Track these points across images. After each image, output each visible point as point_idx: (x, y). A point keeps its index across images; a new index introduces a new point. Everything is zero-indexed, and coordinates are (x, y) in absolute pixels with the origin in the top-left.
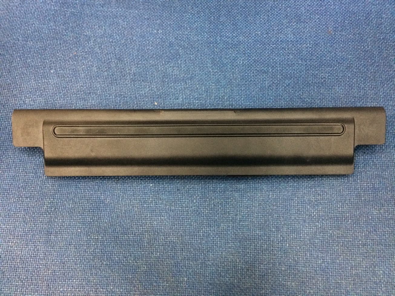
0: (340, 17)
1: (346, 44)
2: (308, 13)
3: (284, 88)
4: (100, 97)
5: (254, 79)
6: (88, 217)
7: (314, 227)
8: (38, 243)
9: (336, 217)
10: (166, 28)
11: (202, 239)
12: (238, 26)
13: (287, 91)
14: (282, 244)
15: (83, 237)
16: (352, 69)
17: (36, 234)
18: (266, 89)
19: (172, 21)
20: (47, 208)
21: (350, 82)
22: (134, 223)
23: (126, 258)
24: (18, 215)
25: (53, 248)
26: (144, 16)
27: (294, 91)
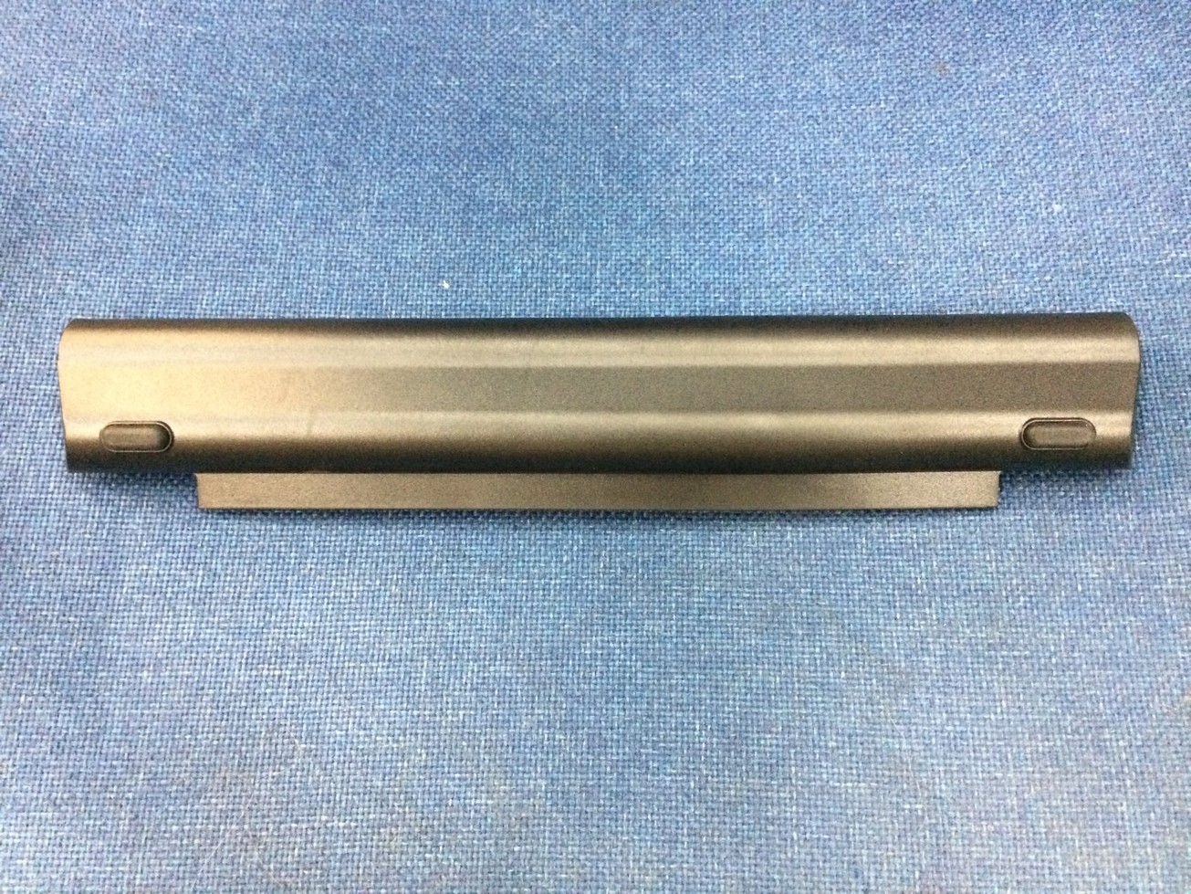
0: (972, 24)
1: (991, 97)
2: (878, 16)
3: (816, 228)
4: (282, 271)
5: (731, 207)
6: (251, 613)
7: (919, 620)
8: (107, 694)
9: (982, 590)
10: (472, 71)
11: (590, 666)
12: (677, 61)
13: (826, 237)
14: (828, 672)
15: (236, 672)
16: (1011, 167)
17: (100, 668)
18: (765, 233)
19: (488, 51)
20: (130, 591)
21: (1005, 205)
22: (389, 629)
23: (365, 729)
24: (44, 613)
25: (149, 708)
26: (406, 40)
27: (847, 236)
